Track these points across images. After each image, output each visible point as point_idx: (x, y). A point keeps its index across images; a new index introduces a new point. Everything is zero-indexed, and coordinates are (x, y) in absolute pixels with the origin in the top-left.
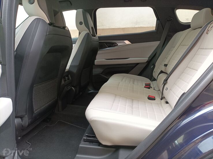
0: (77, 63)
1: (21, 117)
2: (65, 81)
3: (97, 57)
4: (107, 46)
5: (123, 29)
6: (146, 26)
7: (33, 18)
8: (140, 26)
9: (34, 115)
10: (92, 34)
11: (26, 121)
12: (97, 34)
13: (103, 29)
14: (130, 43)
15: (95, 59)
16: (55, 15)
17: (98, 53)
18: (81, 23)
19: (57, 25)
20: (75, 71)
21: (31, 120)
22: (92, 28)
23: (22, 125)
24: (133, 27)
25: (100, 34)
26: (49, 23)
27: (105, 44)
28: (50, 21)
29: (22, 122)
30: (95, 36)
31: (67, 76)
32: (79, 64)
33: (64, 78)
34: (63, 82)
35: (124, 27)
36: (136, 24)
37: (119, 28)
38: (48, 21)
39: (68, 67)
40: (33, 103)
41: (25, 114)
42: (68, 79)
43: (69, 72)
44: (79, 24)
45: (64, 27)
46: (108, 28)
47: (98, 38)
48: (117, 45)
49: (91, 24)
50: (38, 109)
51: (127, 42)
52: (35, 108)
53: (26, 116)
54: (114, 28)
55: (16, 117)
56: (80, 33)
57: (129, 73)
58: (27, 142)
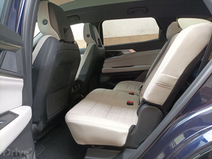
0: (85, 73)
1: (37, 123)
2: (74, 89)
3: (104, 65)
4: (113, 55)
5: (129, 37)
6: (152, 34)
7: (47, 37)
8: (145, 34)
9: (48, 121)
10: (98, 45)
11: (41, 126)
12: (103, 44)
13: (109, 38)
14: (134, 51)
15: (102, 67)
16: (65, 32)
17: (105, 62)
18: (88, 36)
19: (67, 41)
20: (83, 79)
21: (45, 125)
22: (99, 39)
23: (38, 130)
24: (139, 35)
25: (106, 43)
26: (60, 40)
27: (112, 54)
28: (61, 38)
29: (38, 127)
30: (101, 47)
31: (77, 85)
32: (87, 73)
33: (74, 86)
34: (73, 90)
35: (130, 35)
36: (142, 32)
37: (125, 37)
38: (59, 39)
39: (77, 77)
40: (47, 110)
41: (40, 120)
42: (78, 87)
43: (78, 80)
44: (86, 36)
45: (73, 42)
46: (114, 36)
47: (104, 48)
48: (123, 54)
49: (98, 36)
50: (51, 116)
51: (132, 51)
52: (48, 114)
53: (41, 122)
54: (120, 36)
55: (33, 123)
56: (87, 45)
57: (135, 80)
58: (41, 146)
